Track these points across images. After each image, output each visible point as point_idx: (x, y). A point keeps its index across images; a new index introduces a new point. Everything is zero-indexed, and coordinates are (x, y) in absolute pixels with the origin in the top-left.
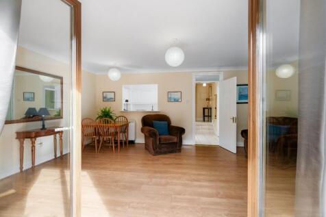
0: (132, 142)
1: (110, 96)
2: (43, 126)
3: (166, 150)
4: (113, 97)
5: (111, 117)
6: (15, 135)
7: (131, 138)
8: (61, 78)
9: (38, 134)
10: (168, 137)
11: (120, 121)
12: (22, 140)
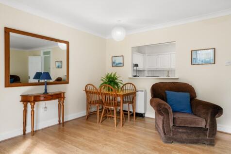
0: (140, 116)
1: (119, 60)
2: (46, 90)
3: (185, 137)
4: (122, 62)
5: (117, 84)
6: (20, 99)
7: (140, 109)
8: (67, 43)
9: (36, 99)
10: (189, 117)
11: (128, 89)
12: (25, 103)
